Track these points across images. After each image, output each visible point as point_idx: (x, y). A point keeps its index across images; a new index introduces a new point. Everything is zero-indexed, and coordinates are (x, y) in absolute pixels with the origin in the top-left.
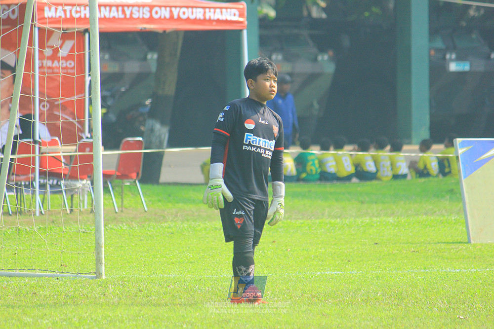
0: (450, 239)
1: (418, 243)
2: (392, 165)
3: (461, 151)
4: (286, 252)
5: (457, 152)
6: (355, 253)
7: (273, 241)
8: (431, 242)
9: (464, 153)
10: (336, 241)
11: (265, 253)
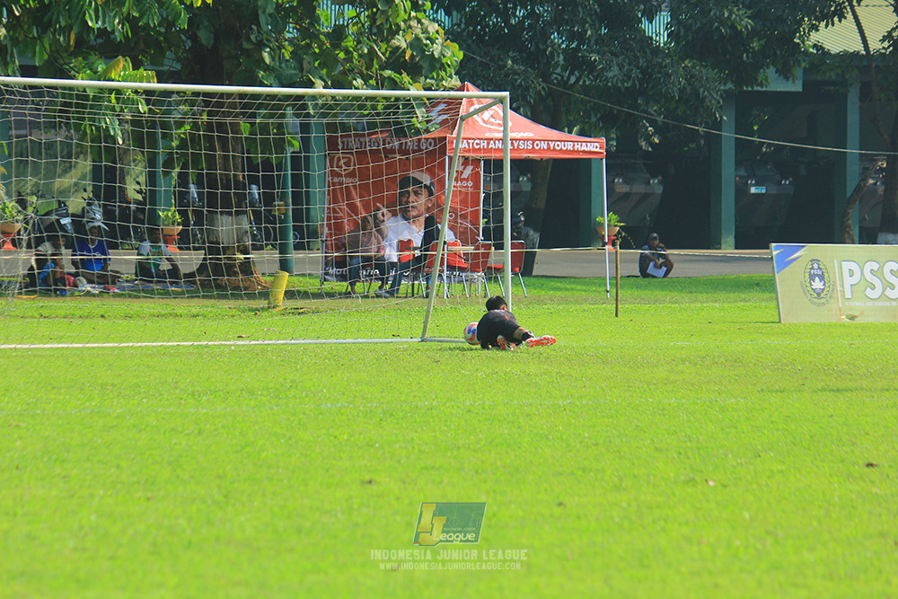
0: (764, 320)
1: (742, 323)
3: (775, 253)
5: (771, 253)
7: (630, 320)
8: (751, 322)
9: (777, 255)
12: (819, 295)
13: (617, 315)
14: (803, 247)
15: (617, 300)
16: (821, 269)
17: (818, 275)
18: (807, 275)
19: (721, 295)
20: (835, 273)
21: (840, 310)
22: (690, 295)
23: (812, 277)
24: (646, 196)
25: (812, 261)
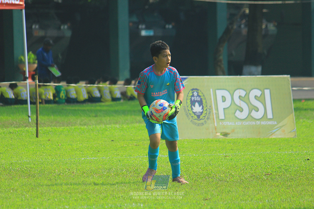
1: (138, 140)
2: (111, 92)
4: (59, 147)
6: (101, 146)
7: (48, 139)
8: (146, 139)
10: (87, 139)
11: (45, 147)
12: (198, 117)
13: (37, 136)
14: (185, 79)
15: (37, 124)
16: (199, 96)
17: (197, 101)
18: (189, 101)
19: (121, 118)
20: (211, 99)
21: (216, 129)
22: (96, 118)
23: (193, 103)
24: (57, 39)
25: (193, 90)
